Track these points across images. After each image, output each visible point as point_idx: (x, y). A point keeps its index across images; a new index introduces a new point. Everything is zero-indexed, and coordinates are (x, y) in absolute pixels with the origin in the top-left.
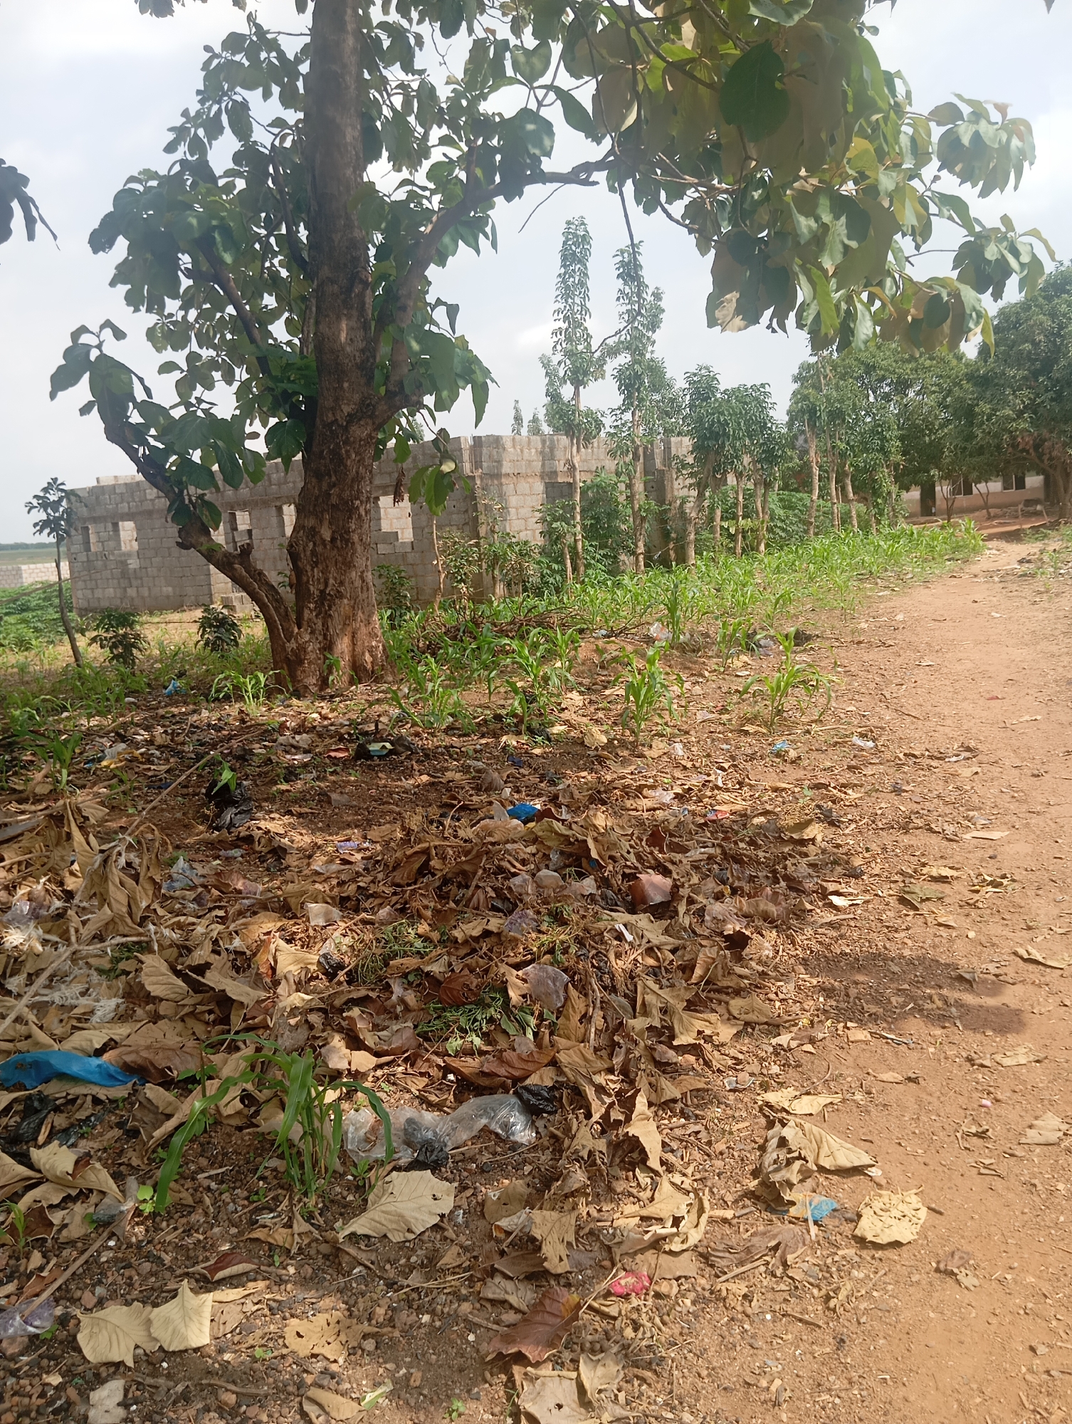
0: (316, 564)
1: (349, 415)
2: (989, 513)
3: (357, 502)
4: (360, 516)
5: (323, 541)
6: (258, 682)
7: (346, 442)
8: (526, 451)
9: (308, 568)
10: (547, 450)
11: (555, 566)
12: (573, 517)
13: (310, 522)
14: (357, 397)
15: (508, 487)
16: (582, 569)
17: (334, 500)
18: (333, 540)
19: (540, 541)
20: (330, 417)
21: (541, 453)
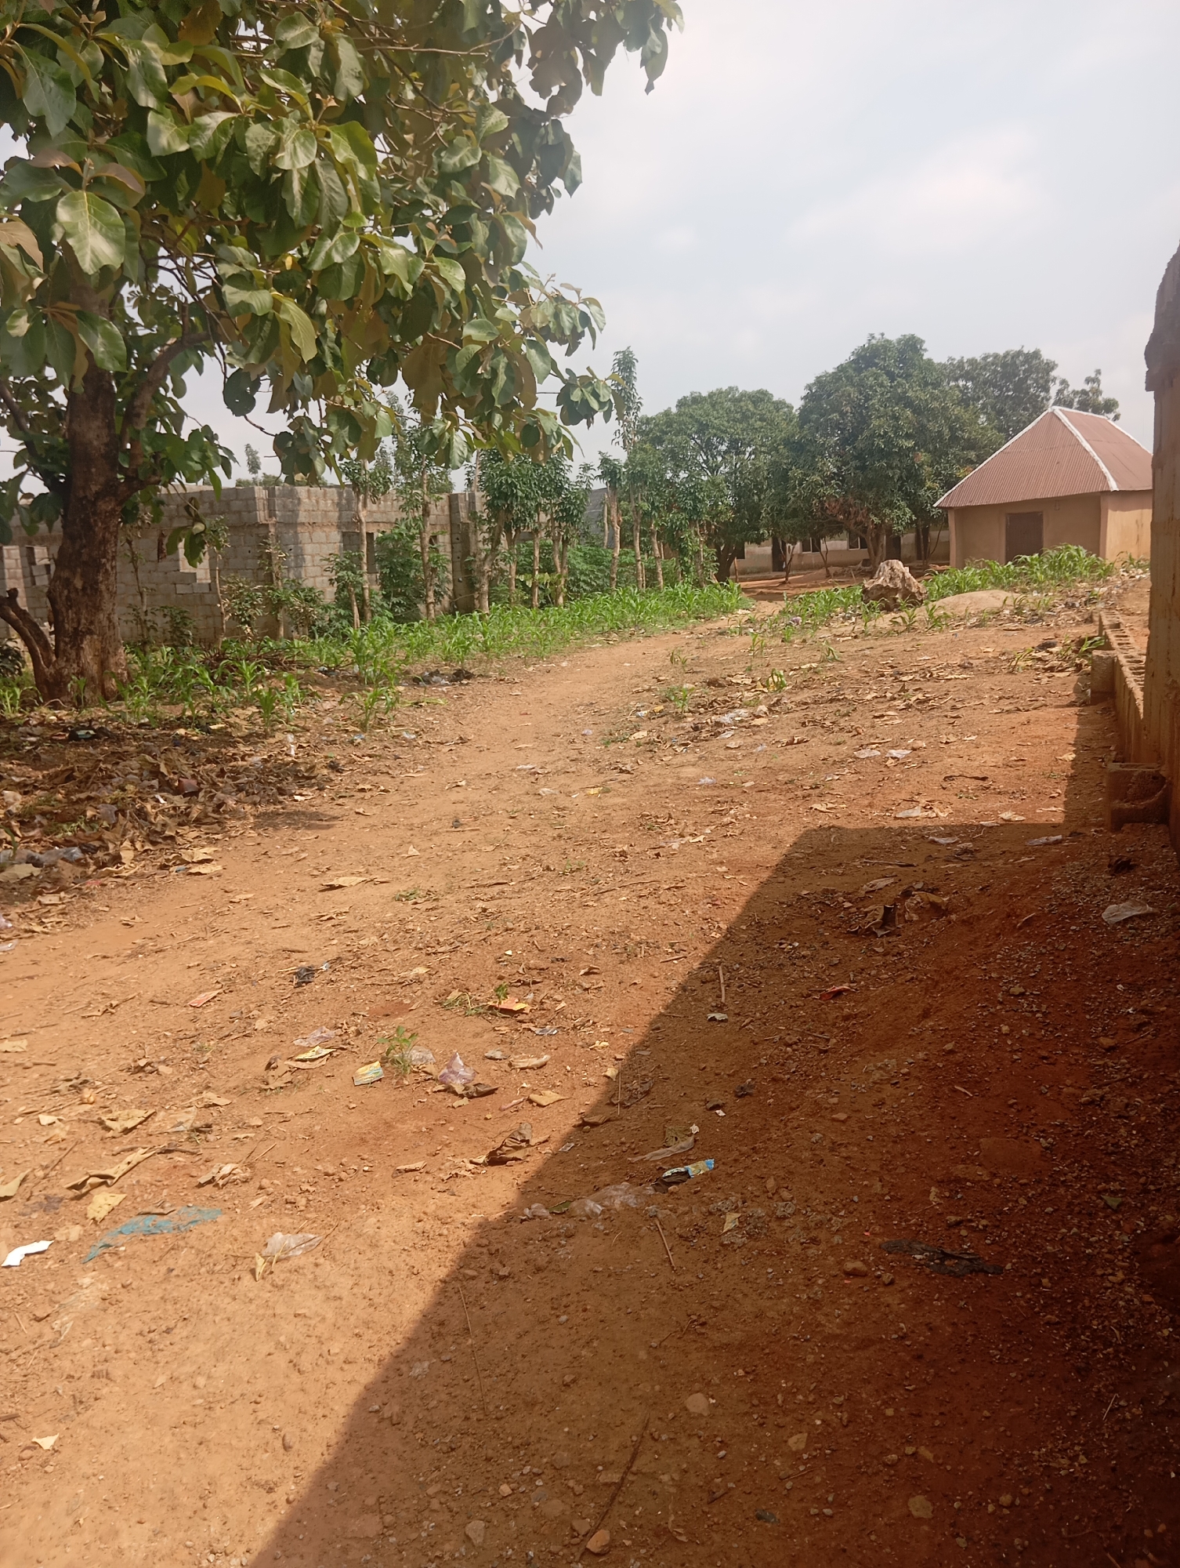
0: (70, 607)
1: (97, 493)
2: (828, 571)
3: (104, 560)
4: (107, 570)
5: (76, 590)
6: (15, 695)
7: (94, 513)
8: (322, 502)
9: (64, 610)
10: (344, 501)
11: (342, 611)
12: (361, 568)
13: (66, 574)
14: (102, 480)
15: (304, 535)
16: (369, 615)
17: (85, 558)
18: (84, 589)
19: (330, 590)
20: (81, 494)
21: (338, 504)
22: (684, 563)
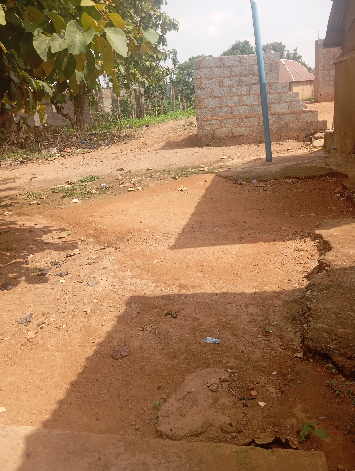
4: (84, 108)
8: (107, 92)
11: (115, 118)
12: (118, 107)
15: (104, 101)
16: (121, 118)
17: (80, 106)
19: (112, 113)
20: (79, 94)
22: (191, 104)
